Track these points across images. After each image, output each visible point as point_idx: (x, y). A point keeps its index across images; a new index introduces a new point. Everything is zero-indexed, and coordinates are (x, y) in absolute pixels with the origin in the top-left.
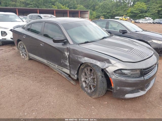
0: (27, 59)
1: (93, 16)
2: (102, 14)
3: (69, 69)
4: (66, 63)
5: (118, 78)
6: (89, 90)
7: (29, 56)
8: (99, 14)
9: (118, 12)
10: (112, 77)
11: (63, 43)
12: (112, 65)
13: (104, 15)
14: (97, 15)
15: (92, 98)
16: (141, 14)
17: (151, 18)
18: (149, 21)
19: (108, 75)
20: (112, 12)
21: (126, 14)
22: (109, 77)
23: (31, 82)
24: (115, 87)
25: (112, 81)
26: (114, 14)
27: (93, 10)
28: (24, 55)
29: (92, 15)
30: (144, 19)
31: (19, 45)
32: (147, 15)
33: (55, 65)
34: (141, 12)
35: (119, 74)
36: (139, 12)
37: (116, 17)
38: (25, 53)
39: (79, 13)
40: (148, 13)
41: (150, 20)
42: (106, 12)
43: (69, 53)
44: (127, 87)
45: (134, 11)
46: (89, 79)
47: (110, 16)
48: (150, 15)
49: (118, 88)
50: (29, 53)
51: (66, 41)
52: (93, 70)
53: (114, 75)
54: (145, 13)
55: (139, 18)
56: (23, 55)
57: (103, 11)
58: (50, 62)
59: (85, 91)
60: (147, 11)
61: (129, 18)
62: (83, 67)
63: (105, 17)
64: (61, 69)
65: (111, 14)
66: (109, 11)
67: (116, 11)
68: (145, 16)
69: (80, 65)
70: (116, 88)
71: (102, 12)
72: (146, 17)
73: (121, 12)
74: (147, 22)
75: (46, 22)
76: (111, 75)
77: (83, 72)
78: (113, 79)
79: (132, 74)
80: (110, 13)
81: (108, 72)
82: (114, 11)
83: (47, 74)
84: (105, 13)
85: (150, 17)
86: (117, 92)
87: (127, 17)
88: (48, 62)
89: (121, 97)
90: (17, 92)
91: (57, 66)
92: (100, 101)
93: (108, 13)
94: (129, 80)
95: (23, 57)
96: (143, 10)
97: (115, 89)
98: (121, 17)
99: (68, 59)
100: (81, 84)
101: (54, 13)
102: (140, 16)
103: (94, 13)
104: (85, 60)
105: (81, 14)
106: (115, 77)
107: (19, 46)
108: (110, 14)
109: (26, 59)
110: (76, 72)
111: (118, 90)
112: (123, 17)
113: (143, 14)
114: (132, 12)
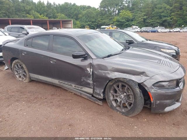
0: (27, 82)
1: (77, 26)
2: (87, 24)
3: (92, 87)
4: (88, 81)
5: (157, 91)
6: (123, 109)
7: (30, 78)
8: (83, 23)
9: (104, 21)
10: (151, 91)
11: (83, 59)
12: (150, 78)
13: (89, 25)
14: (81, 25)
15: (129, 117)
16: (127, 23)
17: (138, 27)
18: (136, 30)
19: (147, 89)
20: (97, 21)
21: (112, 23)
22: (148, 91)
23: (49, 109)
24: (154, 102)
25: (151, 95)
26: (99, 23)
27: (77, 19)
28: (22, 76)
29: (75, 25)
30: (131, 28)
31: (15, 64)
32: (133, 23)
33: (71, 85)
34: (128, 21)
35: (158, 87)
36: (125, 20)
37: (102, 27)
38: (24, 73)
39: (61, 23)
40: (134, 21)
41: (138, 29)
42: (91, 21)
43: (93, 69)
44: (167, 100)
45: (120, 20)
46: (122, 97)
47: (95, 25)
48: (137, 23)
49: (158, 102)
50: (30, 73)
51: (86, 55)
52: (127, 86)
53: (153, 88)
54: (131, 21)
55: (126, 27)
56: (20, 77)
57: (87, 20)
58: (63, 82)
59: (118, 111)
60: (133, 19)
61: (115, 27)
62: (111, 84)
63: (90, 26)
64: (79, 89)
65: (97, 23)
66: (94, 20)
67: (101, 19)
68: (131, 24)
69: (108, 81)
70: (156, 103)
71: (86, 22)
72: (133, 26)
73: (107, 21)
74: (134, 31)
75: (54, 35)
76: (150, 89)
77: (111, 90)
78: (153, 93)
79: (169, 86)
80: (95, 22)
81: (146, 86)
82: (99, 20)
83: (62, 96)
84: (90, 23)
85: (136, 26)
86: (156, 106)
87: (114, 25)
88: (61, 82)
89: (161, 111)
90: (38, 123)
91: (74, 85)
92: (139, 119)
93: (93, 22)
94: (169, 92)
95: (20, 79)
96: (129, 19)
97: (154, 103)
98: (108, 26)
99: (91, 76)
100: (109, 103)
101: (31, 23)
102: (127, 25)
103: (78, 22)
104: (116, 76)
105: (63, 24)
106: (154, 91)
107: (14, 66)
108: (95, 24)
109: (24, 82)
110: (103, 90)
111: (157, 105)
112: (110, 26)
113: (130, 22)
114: (118, 21)
